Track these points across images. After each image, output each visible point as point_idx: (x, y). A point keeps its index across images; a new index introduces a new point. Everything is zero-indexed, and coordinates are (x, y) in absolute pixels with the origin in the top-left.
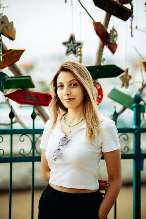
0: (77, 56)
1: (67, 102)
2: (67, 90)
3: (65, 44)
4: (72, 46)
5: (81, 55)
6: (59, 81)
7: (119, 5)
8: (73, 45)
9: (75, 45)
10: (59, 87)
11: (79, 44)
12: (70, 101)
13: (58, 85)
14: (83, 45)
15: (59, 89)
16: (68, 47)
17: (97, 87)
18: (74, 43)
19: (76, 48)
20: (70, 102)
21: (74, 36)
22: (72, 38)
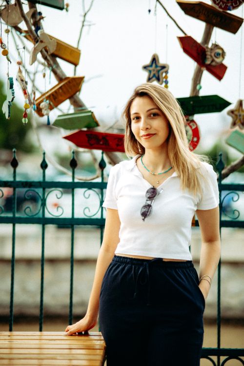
0: (161, 84)
1: (146, 139)
2: (145, 122)
3: (145, 68)
4: (154, 70)
5: (167, 82)
6: (133, 111)
7: (219, 12)
8: (156, 69)
9: (159, 68)
10: (134, 119)
11: (163, 67)
12: (149, 138)
13: (132, 117)
14: (168, 69)
15: (133, 122)
16: (150, 72)
17: (191, 127)
18: (156, 66)
19: (160, 72)
20: (151, 138)
21: (158, 57)
22: (155, 60)
